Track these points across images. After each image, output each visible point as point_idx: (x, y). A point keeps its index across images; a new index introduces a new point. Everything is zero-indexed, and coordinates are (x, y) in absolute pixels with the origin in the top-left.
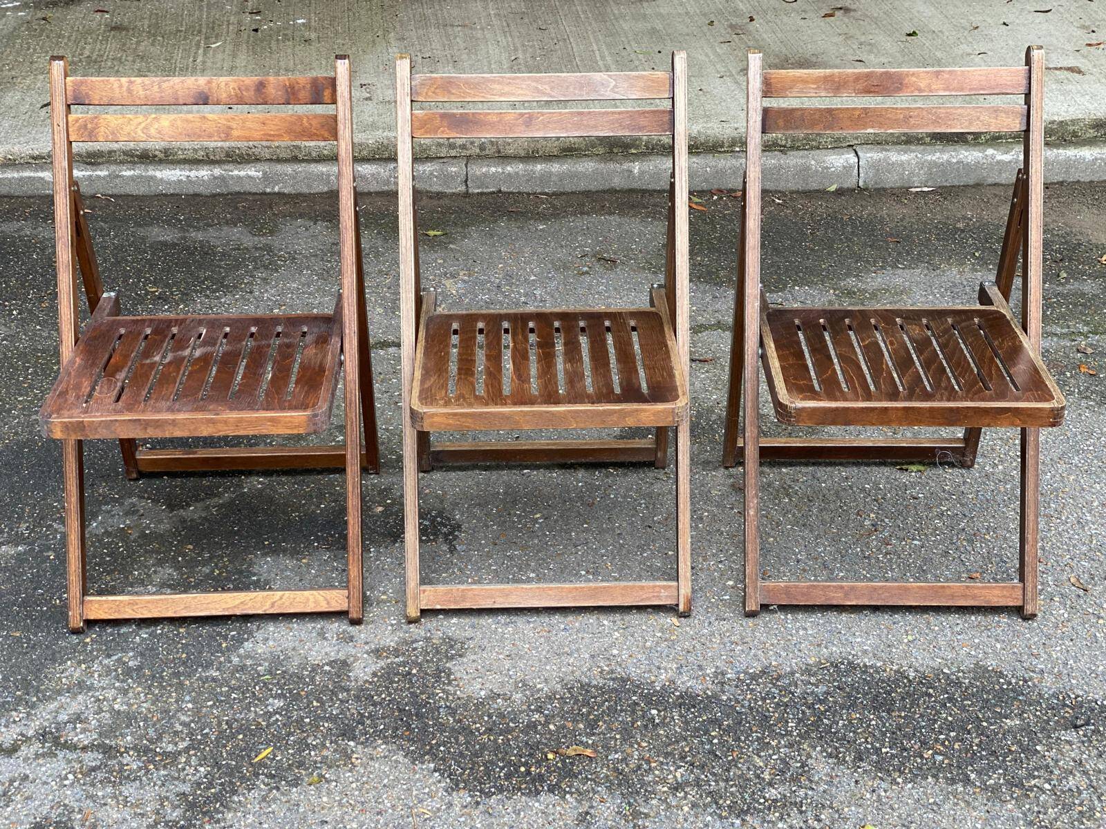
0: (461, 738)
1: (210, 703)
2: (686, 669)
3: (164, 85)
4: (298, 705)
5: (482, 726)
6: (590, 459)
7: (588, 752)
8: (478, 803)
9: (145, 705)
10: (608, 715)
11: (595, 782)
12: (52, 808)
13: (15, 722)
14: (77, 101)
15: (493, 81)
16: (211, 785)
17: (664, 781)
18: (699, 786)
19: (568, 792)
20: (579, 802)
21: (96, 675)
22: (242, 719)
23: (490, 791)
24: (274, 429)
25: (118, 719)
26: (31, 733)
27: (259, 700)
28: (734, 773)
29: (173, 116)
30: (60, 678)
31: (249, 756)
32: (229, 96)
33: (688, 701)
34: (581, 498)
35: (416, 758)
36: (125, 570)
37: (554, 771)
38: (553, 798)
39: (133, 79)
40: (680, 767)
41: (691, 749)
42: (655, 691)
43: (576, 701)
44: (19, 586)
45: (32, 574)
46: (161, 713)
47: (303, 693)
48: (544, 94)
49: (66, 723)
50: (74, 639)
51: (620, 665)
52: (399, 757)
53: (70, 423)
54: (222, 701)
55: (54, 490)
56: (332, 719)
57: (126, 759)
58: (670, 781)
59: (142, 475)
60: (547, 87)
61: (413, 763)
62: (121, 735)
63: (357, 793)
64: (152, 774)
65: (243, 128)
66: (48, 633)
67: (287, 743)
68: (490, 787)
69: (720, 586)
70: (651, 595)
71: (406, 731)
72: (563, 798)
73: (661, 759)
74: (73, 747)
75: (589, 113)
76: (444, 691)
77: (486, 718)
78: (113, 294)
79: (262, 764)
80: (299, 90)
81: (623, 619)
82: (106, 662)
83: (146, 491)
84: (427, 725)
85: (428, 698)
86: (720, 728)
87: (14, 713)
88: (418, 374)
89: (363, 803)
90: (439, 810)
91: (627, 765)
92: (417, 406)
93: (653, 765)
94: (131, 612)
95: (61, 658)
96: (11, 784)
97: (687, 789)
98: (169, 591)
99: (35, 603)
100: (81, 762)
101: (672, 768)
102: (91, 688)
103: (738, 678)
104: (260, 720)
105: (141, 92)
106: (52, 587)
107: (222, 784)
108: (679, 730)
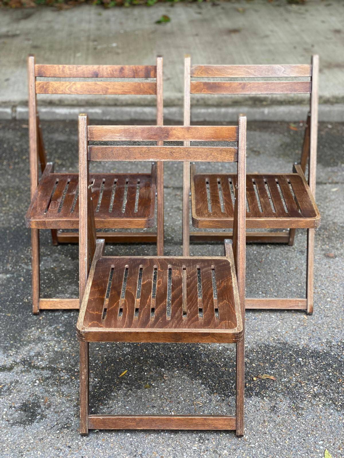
0: (213, 369)
1: (97, 349)
2: (313, 339)
3: (79, 69)
4: (137, 351)
5: (221, 363)
6: (259, 241)
7: (272, 377)
8: (223, 400)
9: (68, 349)
10: (279, 360)
11: (277, 392)
12: (30, 396)
13: (11, 355)
14: (40, 74)
15: (228, 68)
16: (101, 387)
17: (309, 392)
18: (326, 395)
19: (265, 396)
20: (270, 401)
21: (46, 335)
22: (112, 357)
23: (228, 395)
24: (130, 226)
25: (56, 355)
26: (18, 361)
27: (119, 348)
28: (341, 390)
29: (82, 83)
30: (30, 336)
31: (117, 374)
32: (108, 74)
33: (315, 355)
34: (256, 259)
35: (193, 377)
36: (55, 286)
37: (257, 386)
38: (258, 399)
39: (65, 65)
40: (315, 386)
41: (319, 378)
42: (300, 349)
43: (264, 353)
44: (9, 293)
45: (14, 287)
46: (76, 353)
47: (139, 345)
48: (251, 74)
49: (33, 357)
50: (35, 318)
51: (282, 337)
52: (185, 377)
53: (39, 221)
54: (103, 348)
55: (21, 250)
56: (153, 358)
57: (62, 374)
58: (312, 393)
59: (59, 244)
60: (253, 71)
61: (192, 380)
62: (59, 362)
63: (167, 393)
64: (74, 381)
65: (113, 88)
66: (23, 314)
67: (133, 368)
68: (228, 393)
69: (324, 301)
70: (294, 305)
71: (187, 364)
72: (263, 399)
73: (306, 382)
74: (37, 368)
75: (272, 83)
76: (202, 346)
77: (223, 360)
78: (51, 163)
79: (123, 378)
80: (139, 72)
81: (281, 315)
82: (50, 328)
83: (61, 251)
84: (196, 362)
85: (196, 349)
86: (332, 368)
87: (10, 351)
88: (194, 202)
89: (170, 398)
90: (206, 402)
91: (291, 384)
92: (195, 216)
93: (303, 384)
94: (60, 306)
95: (30, 326)
96: (11, 385)
97: (320, 397)
98: (75, 297)
99: (16, 301)
100: (41, 375)
101: (312, 387)
102: (44, 340)
103: (338, 344)
104: (121, 357)
105: (68, 72)
106: (23, 294)
107: (106, 387)
108: (313, 368)
